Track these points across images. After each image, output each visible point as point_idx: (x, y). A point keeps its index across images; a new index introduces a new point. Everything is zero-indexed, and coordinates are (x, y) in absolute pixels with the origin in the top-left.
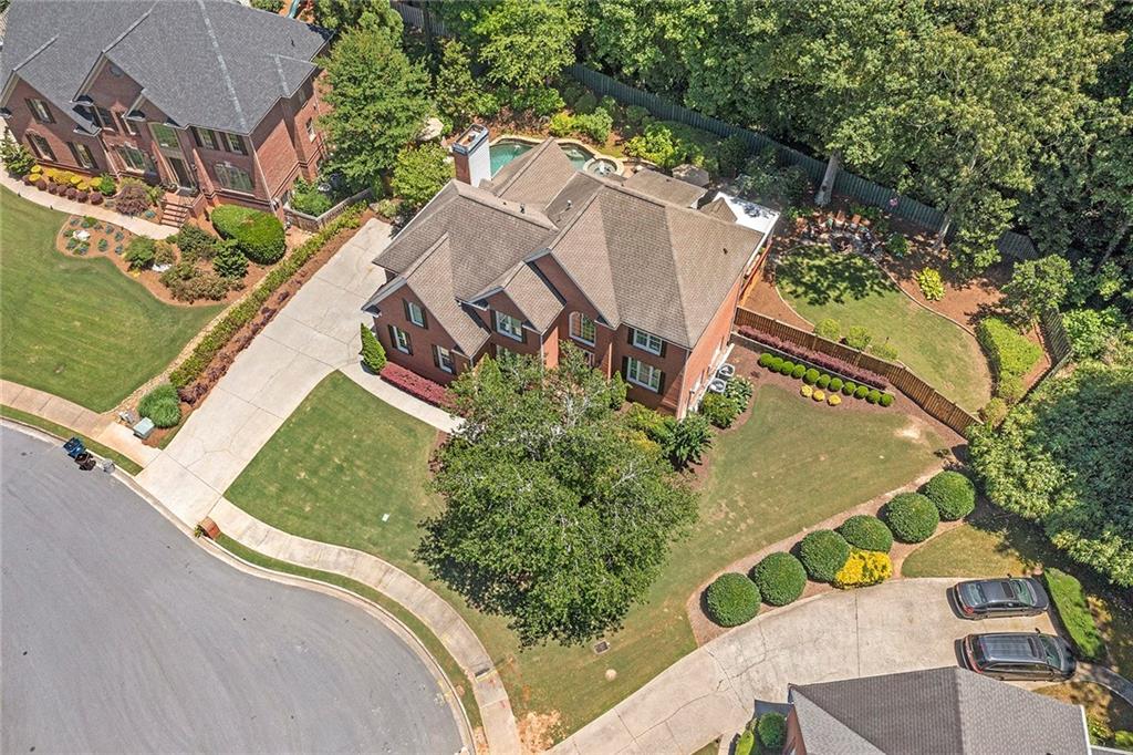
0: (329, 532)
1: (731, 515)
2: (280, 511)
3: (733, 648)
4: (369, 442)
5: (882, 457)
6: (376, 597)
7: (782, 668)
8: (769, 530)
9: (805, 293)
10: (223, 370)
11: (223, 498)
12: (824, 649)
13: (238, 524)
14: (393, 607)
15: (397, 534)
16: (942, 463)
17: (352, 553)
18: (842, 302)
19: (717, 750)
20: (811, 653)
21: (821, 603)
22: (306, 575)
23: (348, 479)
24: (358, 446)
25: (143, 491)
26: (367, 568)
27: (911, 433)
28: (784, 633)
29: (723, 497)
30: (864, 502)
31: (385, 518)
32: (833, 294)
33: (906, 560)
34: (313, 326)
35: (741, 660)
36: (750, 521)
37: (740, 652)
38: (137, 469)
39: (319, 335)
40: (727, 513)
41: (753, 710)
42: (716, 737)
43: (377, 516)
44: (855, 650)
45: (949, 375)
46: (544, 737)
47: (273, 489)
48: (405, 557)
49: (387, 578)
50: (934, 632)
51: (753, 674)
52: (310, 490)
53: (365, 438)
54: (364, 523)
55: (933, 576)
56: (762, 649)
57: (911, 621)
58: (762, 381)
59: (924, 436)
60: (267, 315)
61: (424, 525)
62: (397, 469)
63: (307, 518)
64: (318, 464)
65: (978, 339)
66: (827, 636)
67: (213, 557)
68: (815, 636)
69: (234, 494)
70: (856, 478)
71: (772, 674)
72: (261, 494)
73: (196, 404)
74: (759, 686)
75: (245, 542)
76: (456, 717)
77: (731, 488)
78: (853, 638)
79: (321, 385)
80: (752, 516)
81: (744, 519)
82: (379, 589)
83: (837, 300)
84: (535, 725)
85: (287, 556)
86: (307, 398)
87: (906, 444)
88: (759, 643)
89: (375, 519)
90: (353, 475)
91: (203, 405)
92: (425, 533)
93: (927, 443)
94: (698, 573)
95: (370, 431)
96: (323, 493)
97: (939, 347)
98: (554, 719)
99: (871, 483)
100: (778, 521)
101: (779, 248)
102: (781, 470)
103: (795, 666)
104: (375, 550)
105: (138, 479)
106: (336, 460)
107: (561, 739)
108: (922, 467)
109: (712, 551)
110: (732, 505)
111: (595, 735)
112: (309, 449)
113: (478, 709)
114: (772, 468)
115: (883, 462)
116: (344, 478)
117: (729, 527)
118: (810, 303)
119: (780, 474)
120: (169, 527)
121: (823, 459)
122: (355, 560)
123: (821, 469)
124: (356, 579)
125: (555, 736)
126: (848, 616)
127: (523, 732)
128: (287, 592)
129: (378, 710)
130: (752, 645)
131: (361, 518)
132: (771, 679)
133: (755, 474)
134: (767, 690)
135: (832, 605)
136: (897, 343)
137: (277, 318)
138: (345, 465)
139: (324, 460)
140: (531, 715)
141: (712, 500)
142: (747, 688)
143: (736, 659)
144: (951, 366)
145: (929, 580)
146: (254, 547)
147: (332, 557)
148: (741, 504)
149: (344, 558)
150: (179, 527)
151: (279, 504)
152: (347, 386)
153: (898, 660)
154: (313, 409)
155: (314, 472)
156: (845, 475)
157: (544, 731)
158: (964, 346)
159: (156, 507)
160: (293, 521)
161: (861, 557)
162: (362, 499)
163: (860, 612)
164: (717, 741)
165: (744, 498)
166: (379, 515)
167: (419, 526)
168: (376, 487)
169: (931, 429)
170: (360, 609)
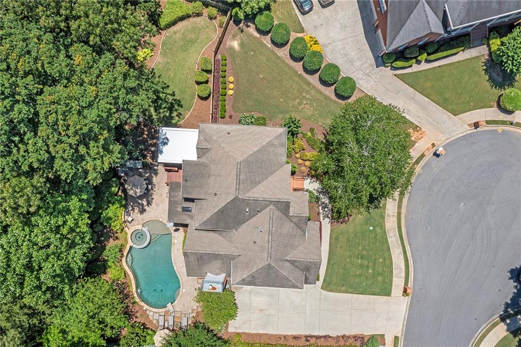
0: (385, 246)
1: (305, 102)
2: (387, 270)
3: (361, 82)
4: (348, 253)
5: (252, 53)
6: (399, 214)
7: (361, 63)
8: (305, 86)
9: (176, 110)
10: (343, 337)
11: (392, 295)
12: (347, 51)
13: (398, 282)
14: (400, 206)
15: (375, 220)
16: (245, 29)
17: (388, 233)
18: (174, 92)
19: (398, 74)
20: (351, 55)
21: (329, 58)
22: (404, 244)
23: (364, 252)
24: (351, 257)
25: (403, 329)
26: (390, 223)
27: (235, 44)
28: (347, 66)
29: (298, 109)
30: (277, 55)
31: (371, 228)
32: (170, 98)
33: (297, 32)
34: (304, 315)
35: (364, 78)
36: (304, 94)
37: (361, 79)
38: (396, 338)
39: (308, 309)
40: (305, 104)
41: (380, 67)
42: (394, 76)
43: (372, 232)
44: (342, 41)
45: (196, 36)
46: (418, 131)
47: (380, 279)
48: (381, 213)
49: (391, 214)
50: (322, 16)
51: (368, 71)
52: (374, 265)
53: (347, 256)
54: (376, 235)
55: (300, 21)
56: (357, 72)
57: (322, 25)
58: (233, 113)
59: (235, 39)
60: (309, 338)
61: (369, 212)
62: (353, 235)
63: (384, 258)
64: (364, 268)
65: (169, 28)
66: (342, 52)
67: (414, 282)
68: (343, 55)
69: (388, 293)
70: (267, 60)
71: (365, 66)
72: (384, 282)
73: (362, 336)
74: (371, 68)
75: (403, 275)
76: (424, 163)
77: (293, 107)
78: (338, 43)
79: (331, 291)
80: (302, 95)
81: (304, 97)
82: (396, 214)
83: (173, 94)
84: (416, 136)
85: (401, 255)
86: (339, 292)
87: (242, 45)
88: (355, 73)
89: (374, 232)
90: (362, 251)
91: (361, 333)
92: (371, 210)
93: (238, 37)
94: (336, 105)
95: (343, 255)
96: (373, 257)
97: (181, 43)
98: (411, 131)
99: (267, 54)
100: (300, 84)
101: (153, 130)
102: (275, 91)
103: (358, 59)
104: (384, 225)
105: (399, 335)
106: (360, 261)
107: (416, 125)
108: (250, 36)
109: (324, 104)
110: (300, 104)
111: (410, 115)
112: (360, 275)
113: (419, 157)
114: (275, 94)
115: (254, 52)
116: (365, 254)
117: (311, 101)
118: (182, 107)
119: (277, 91)
120: (411, 307)
121: (262, 76)
122: (390, 230)
123: (268, 75)
124: (396, 225)
125: (416, 128)
126: (330, 47)
127: (419, 139)
128: (412, 246)
129: (434, 189)
130: (357, 76)
131: (375, 238)
132: (367, 65)
133: (281, 100)
134: (371, 65)
135: (329, 53)
136: (187, 62)
137: (307, 333)
138: (360, 257)
139: (362, 266)
140: (413, 139)
141: (301, 112)
142: (373, 72)
143: (364, 79)
144: (190, 36)
145: (302, 23)
146: (404, 270)
147: (393, 239)
148: (298, 100)
149: (391, 235)
150: (409, 304)
151: (384, 272)
152: (327, 279)
153: (340, 26)
154: (343, 286)
155: (368, 267)
156: (267, 65)
157: (416, 132)
158: (175, 33)
159: (406, 318)
160: (387, 263)
161: (311, 46)
162: (369, 241)
163: (327, 43)
164: (395, 75)
165: (295, 100)
166: (371, 231)
167: (370, 214)
168: (363, 239)
169: (230, 36)
170: (406, 217)
